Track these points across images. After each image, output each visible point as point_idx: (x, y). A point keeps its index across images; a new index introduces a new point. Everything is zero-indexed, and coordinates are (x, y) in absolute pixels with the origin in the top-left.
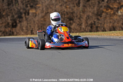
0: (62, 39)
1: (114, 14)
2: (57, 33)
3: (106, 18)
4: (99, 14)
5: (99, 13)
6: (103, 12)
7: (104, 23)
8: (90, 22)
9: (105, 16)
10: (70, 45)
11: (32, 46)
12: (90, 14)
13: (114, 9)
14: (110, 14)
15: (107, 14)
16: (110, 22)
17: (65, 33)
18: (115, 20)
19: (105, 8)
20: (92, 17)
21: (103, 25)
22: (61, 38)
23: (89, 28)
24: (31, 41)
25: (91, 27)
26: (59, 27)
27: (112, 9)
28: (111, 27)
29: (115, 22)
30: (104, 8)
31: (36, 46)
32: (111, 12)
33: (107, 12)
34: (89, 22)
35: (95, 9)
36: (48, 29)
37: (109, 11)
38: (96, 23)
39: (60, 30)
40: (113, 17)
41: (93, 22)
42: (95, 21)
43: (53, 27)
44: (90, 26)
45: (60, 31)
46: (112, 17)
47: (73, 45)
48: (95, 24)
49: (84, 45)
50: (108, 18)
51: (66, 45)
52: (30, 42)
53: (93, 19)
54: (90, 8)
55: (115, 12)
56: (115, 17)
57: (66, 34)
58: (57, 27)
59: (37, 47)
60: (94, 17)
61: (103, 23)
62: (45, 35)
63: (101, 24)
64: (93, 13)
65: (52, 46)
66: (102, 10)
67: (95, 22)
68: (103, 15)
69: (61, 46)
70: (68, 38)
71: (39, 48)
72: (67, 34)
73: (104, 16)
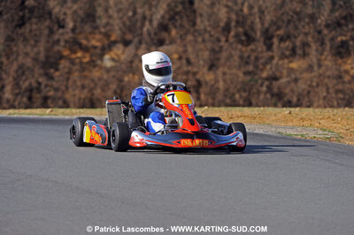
0: (174, 125)
1: (92, 64)
2: (161, 107)
3: (69, 72)
4: (50, 63)
5: (52, 60)
6: (62, 57)
7: (67, 88)
8: (27, 84)
9: (66, 70)
10: (197, 142)
11: (91, 139)
12: (29, 62)
13: (92, 51)
14: (81, 63)
15: (72, 62)
16: (83, 87)
17: (185, 108)
18: (96, 79)
19: (68, 45)
20: (33, 70)
21: (63, 92)
22: (174, 121)
23: (25, 99)
24: (90, 127)
25: (30, 98)
26: (168, 91)
27: (85, 49)
28: (84, 99)
29: (96, 84)
30: (65, 47)
31: (104, 140)
32: (85, 57)
33: (73, 56)
34: (25, 85)
35: (42, 48)
36: (134, 97)
37: (79, 54)
38: (43, 86)
39: (169, 99)
40: (90, 71)
41: (35, 85)
42: (40, 80)
43: (150, 90)
44: (27, 94)
45: (171, 102)
46: (87, 73)
47: (206, 143)
48: (39, 90)
49: (235, 144)
50: (76, 74)
51: (187, 143)
52: (86, 129)
53: (36, 76)
54: (25, 46)
55: (94, 58)
56: (96, 74)
57: (187, 112)
58: (163, 91)
59: (107, 143)
60: (38, 71)
61: (63, 88)
62: (126, 112)
63: (56, 90)
64: (35, 60)
65: (149, 143)
66: (59, 52)
67: (39, 84)
68: (61, 66)
69: (173, 143)
70: (192, 122)
71: (113, 145)
72: (190, 110)
73: (65, 67)
